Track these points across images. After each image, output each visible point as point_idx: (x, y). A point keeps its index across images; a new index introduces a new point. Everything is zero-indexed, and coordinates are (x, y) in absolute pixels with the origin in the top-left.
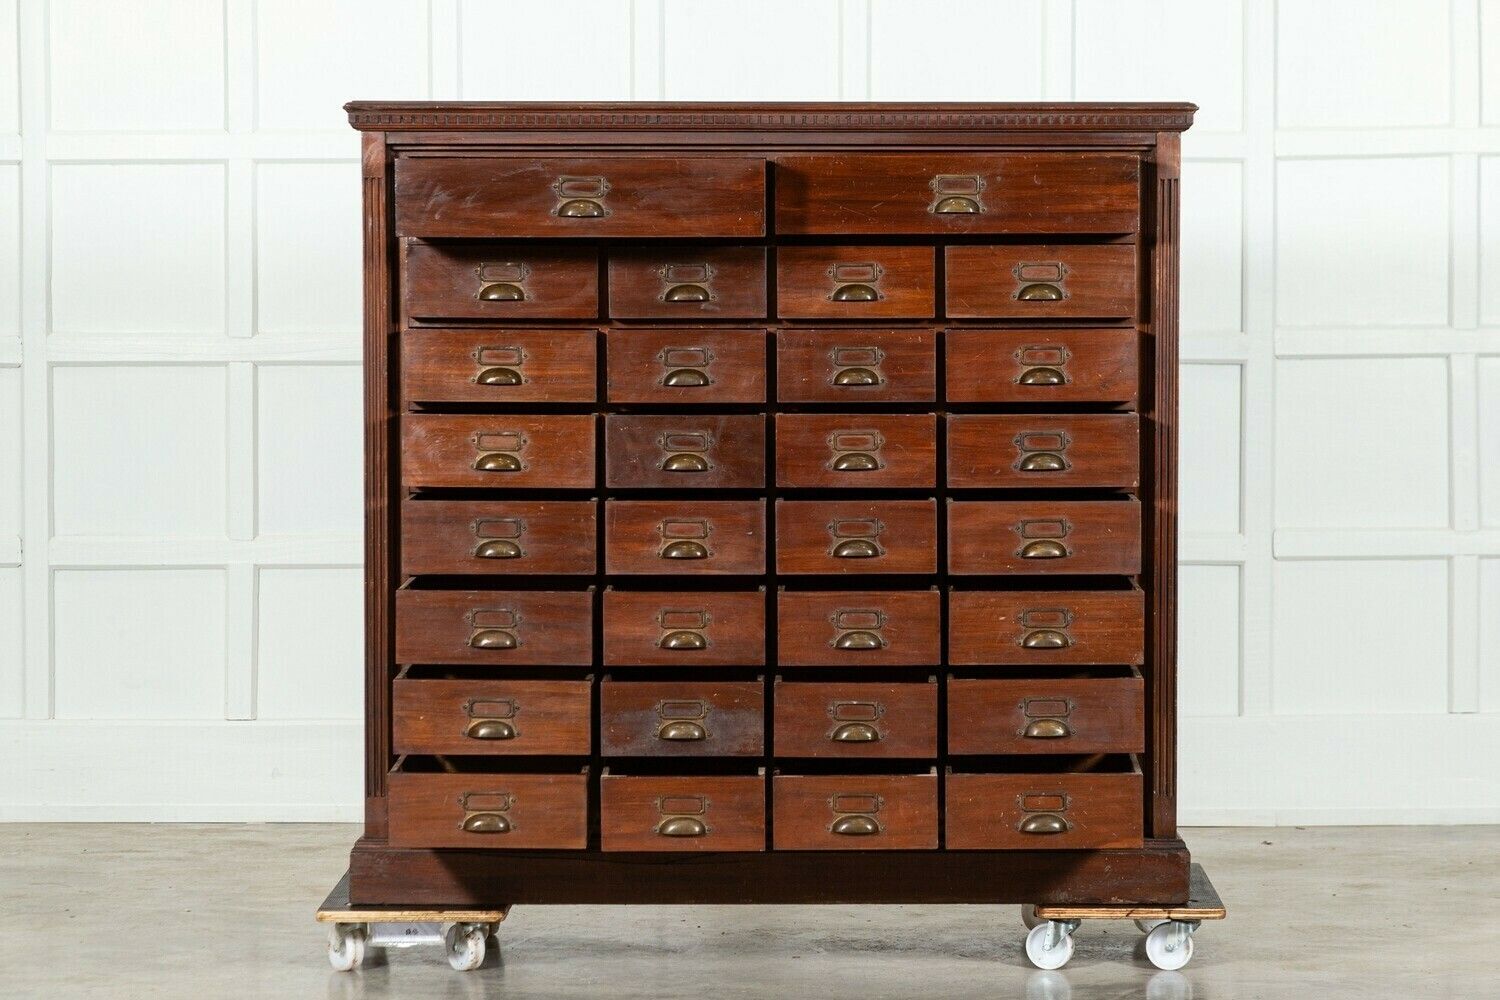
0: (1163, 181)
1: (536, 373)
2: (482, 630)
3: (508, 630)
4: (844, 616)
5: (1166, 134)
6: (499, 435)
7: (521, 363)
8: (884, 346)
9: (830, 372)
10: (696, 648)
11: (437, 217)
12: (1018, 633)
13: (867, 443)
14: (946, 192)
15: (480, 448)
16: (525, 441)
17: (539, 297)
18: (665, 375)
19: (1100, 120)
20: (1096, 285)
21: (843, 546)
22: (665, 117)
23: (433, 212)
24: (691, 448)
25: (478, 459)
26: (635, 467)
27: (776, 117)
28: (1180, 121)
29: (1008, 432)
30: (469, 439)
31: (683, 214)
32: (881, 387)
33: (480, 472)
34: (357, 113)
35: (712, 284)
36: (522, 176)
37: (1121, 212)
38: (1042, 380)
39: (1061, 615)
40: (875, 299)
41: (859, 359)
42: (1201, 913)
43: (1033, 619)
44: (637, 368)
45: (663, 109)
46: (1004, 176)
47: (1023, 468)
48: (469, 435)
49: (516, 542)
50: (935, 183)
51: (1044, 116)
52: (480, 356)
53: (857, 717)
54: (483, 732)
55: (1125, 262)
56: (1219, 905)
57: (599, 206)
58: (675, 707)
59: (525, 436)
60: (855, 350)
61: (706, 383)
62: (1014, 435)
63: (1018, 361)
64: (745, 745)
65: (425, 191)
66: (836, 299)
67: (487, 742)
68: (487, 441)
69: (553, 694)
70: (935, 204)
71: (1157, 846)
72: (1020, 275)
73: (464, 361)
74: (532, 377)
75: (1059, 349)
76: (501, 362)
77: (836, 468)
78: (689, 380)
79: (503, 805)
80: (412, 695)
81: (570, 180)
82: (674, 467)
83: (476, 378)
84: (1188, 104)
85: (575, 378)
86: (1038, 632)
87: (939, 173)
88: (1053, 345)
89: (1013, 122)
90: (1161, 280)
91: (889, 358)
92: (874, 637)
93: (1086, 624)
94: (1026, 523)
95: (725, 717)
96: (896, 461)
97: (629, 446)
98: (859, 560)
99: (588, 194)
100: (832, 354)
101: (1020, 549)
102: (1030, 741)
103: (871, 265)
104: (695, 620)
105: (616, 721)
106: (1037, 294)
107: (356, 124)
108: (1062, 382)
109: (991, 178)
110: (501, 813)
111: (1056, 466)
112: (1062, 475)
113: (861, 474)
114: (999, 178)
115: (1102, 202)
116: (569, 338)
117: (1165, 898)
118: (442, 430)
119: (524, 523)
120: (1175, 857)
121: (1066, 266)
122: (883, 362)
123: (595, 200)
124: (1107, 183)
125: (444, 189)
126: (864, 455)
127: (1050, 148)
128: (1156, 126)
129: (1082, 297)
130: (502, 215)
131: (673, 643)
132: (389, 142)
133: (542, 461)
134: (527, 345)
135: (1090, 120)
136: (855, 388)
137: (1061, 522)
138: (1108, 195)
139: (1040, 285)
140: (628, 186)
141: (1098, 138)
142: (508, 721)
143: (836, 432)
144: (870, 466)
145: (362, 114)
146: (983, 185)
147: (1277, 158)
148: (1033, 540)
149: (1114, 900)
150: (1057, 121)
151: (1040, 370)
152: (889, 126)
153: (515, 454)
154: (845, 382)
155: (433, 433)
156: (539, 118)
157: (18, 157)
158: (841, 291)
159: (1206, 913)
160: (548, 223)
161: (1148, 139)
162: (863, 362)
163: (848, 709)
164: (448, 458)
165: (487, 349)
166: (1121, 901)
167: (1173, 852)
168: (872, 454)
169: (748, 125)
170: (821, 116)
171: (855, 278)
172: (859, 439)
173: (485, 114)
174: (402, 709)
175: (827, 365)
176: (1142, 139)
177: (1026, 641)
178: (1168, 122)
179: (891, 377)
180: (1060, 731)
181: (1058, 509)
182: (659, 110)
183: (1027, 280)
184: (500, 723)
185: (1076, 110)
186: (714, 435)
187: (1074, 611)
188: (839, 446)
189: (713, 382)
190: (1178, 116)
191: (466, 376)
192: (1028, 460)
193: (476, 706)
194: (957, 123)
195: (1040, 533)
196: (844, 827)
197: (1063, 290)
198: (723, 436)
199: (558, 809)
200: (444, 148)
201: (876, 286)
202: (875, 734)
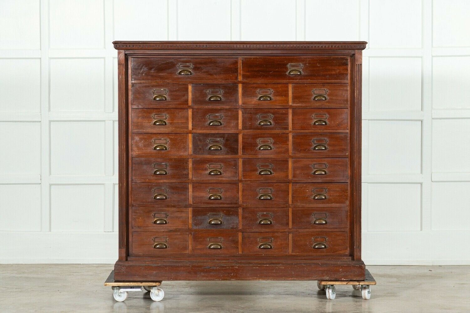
0: (357, 65)
1: (171, 122)
2: (157, 194)
3: (164, 194)
4: (261, 190)
5: (358, 51)
6: (160, 139)
7: (166, 119)
8: (273, 114)
9: (258, 121)
10: (219, 199)
11: (144, 75)
12: (312, 195)
13: (268, 142)
14: (292, 68)
15: (155, 143)
16: (168, 141)
17: (171, 99)
18: (209, 122)
19: (338, 47)
20: (336, 95)
21: (261, 171)
22: (208, 46)
23: (142, 73)
24: (217, 143)
25: (154, 146)
26: (200, 149)
27: (242, 46)
28: (362, 47)
29: (310, 138)
30: (152, 141)
31: (215, 74)
32: (272, 126)
33: (155, 151)
34: (116, 45)
35: (222, 95)
36: (168, 63)
37: (343, 74)
38: (320, 124)
39: (324, 190)
40: (271, 99)
41: (267, 117)
42: (369, 283)
43: (316, 191)
44: (201, 120)
45: (207, 43)
46: (309, 63)
47: (314, 149)
48: (151, 140)
49: (165, 170)
50: (288, 66)
51: (322, 45)
52: (154, 116)
53: (266, 217)
54: (158, 222)
55: (345, 89)
56: (374, 281)
57: (190, 72)
58: (214, 215)
59: (168, 140)
60: (265, 115)
61: (221, 124)
62: (311, 139)
63: (313, 118)
64: (233, 226)
65: (140, 67)
66: (259, 99)
67: (159, 225)
68: (157, 141)
69: (178, 211)
70: (289, 72)
71: (355, 263)
72: (314, 93)
73: (149, 118)
74: (169, 123)
75: (325, 114)
76: (160, 118)
77: (259, 149)
78: (216, 124)
79: (165, 241)
80: (138, 211)
81: (182, 64)
82: (212, 149)
83: (153, 123)
84: (364, 42)
85: (182, 123)
86: (318, 195)
87: (289, 63)
88: (323, 113)
89: (312, 47)
90: (357, 94)
91: (275, 117)
92: (270, 196)
93: (331, 192)
94: (314, 164)
95: (227, 218)
96: (278, 147)
97: (199, 143)
98: (266, 175)
99: (187, 68)
100: (258, 116)
101: (313, 172)
102: (315, 225)
103: (270, 90)
104: (218, 191)
105: (196, 219)
106: (319, 98)
107: (116, 48)
108: (326, 124)
109: (305, 64)
110: (165, 243)
111: (324, 148)
112: (325, 151)
113: (267, 151)
114: (307, 64)
115: (338, 71)
116: (180, 111)
117: (358, 279)
118: (143, 138)
119: (168, 164)
120: (361, 266)
121: (328, 90)
122: (273, 118)
123: (189, 70)
124: (339, 66)
125: (146, 66)
126: (268, 145)
127: (323, 55)
128: (355, 48)
129: (332, 99)
130: (162, 74)
131: (212, 198)
132: (126, 53)
133: (173, 147)
134: (168, 113)
135: (335, 47)
136: (265, 126)
137: (325, 164)
138: (339, 69)
139: (320, 96)
140: (198, 66)
141: (338, 52)
142: (165, 219)
143: (260, 139)
144: (269, 149)
145: (118, 45)
146: (303, 66)
147: (433, 56)
148: (317, 169)
149: (343, 279)
150: (325, 47)
151: (319, 121)
152: (275, 48)
153: (165, 145)
154: (262, 124)
155: (141, 139)
156: (171, 46)
157: (40, 57)
158: (261, 97)
159: (370, 283)
160: (176, 77)
161: (352, 52)
162: (267, 118)
163: (263, 215)
164: (146, 146)
165: (156, 114)
166: (345, 280)
167: (360, 265)
168: (270, 145)
169: (233, 48)
170: (255, 45)
171: (264, 93)
172: (266, 141)
173: (154, 45)
174: (135, 216)
175: (256, 119)
176: (351, 52)
177: (314, 197)
178: (358, 47)
179: (276, 123)
180: (324, 222)
181: (324, 160)
182: (206, 43)
183: (317, 94)
184: (163, 220)
185: (331, 44)
186: (224, 139)
187: (328, 189)
188: (260, 143)
189: (223, 124)
190: (361, 45)
191: (150, 123)
192: (316, 146)
193: (156, 215)
194: (296, 47)
195: (319, 167)
196: (262, 247)
197: (327, 97)
198: (226, 140)
199: (180, 242)
200: (142, 55)
201: (271, 96)
202: (271, 222)
